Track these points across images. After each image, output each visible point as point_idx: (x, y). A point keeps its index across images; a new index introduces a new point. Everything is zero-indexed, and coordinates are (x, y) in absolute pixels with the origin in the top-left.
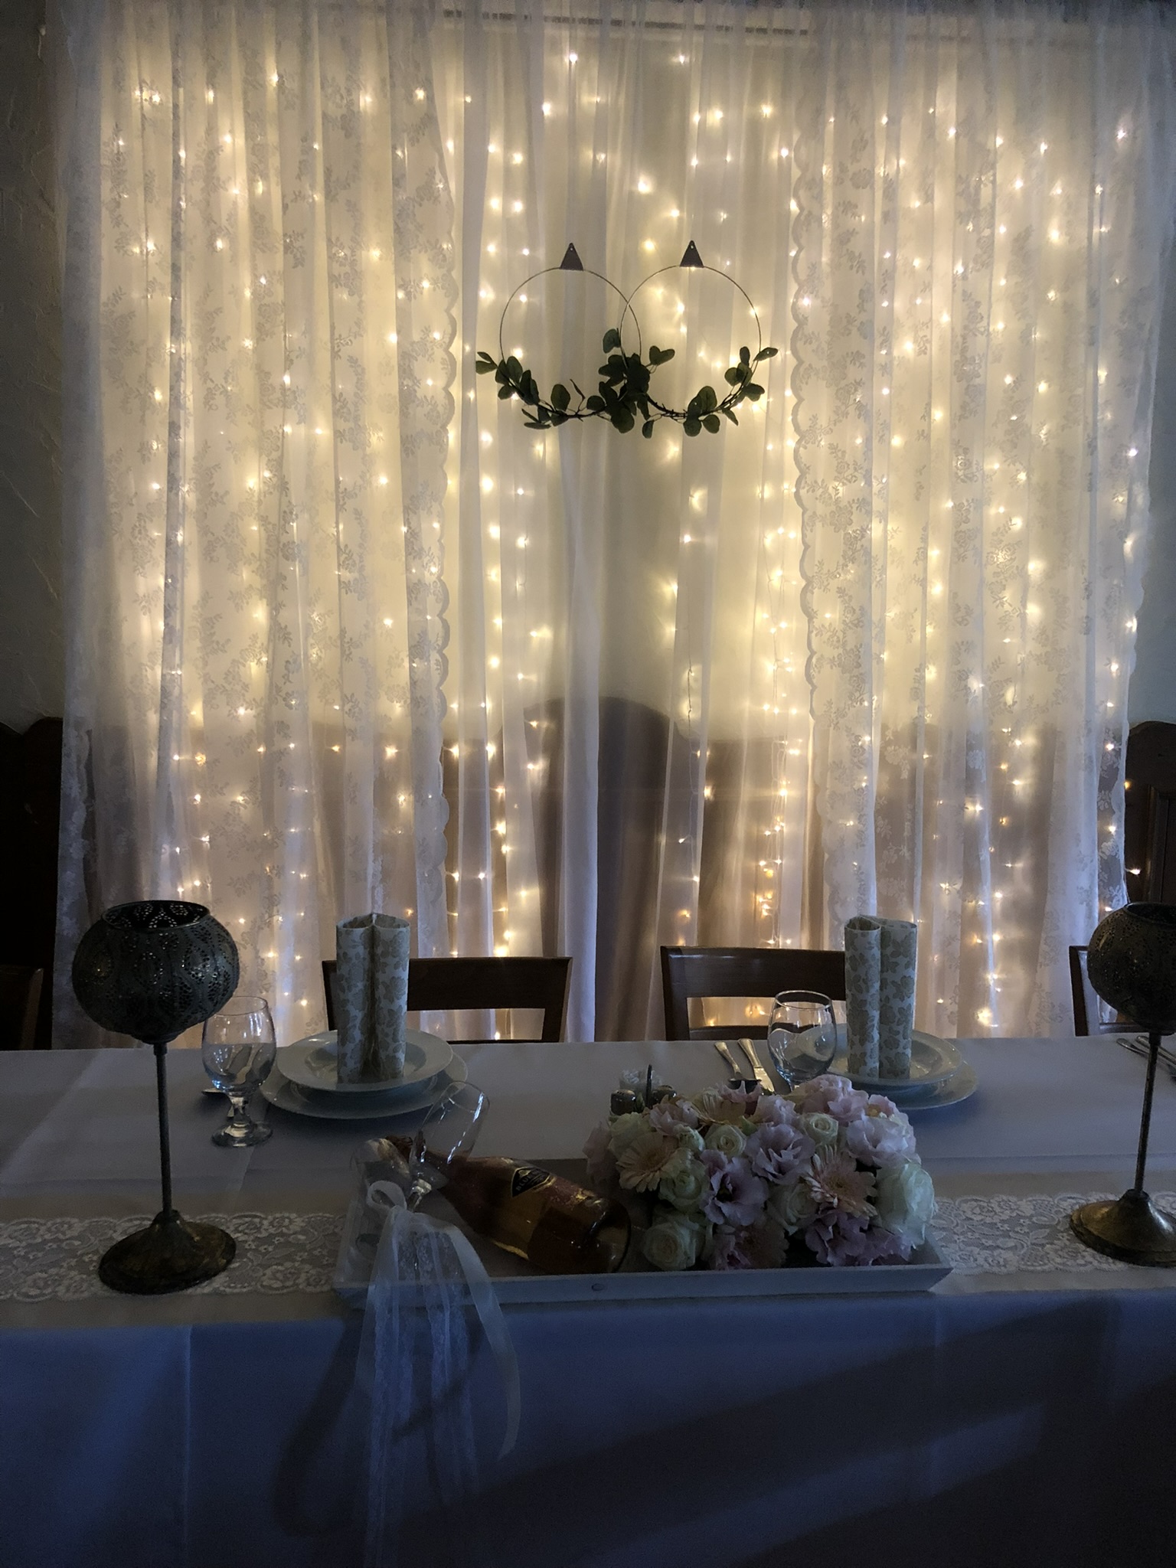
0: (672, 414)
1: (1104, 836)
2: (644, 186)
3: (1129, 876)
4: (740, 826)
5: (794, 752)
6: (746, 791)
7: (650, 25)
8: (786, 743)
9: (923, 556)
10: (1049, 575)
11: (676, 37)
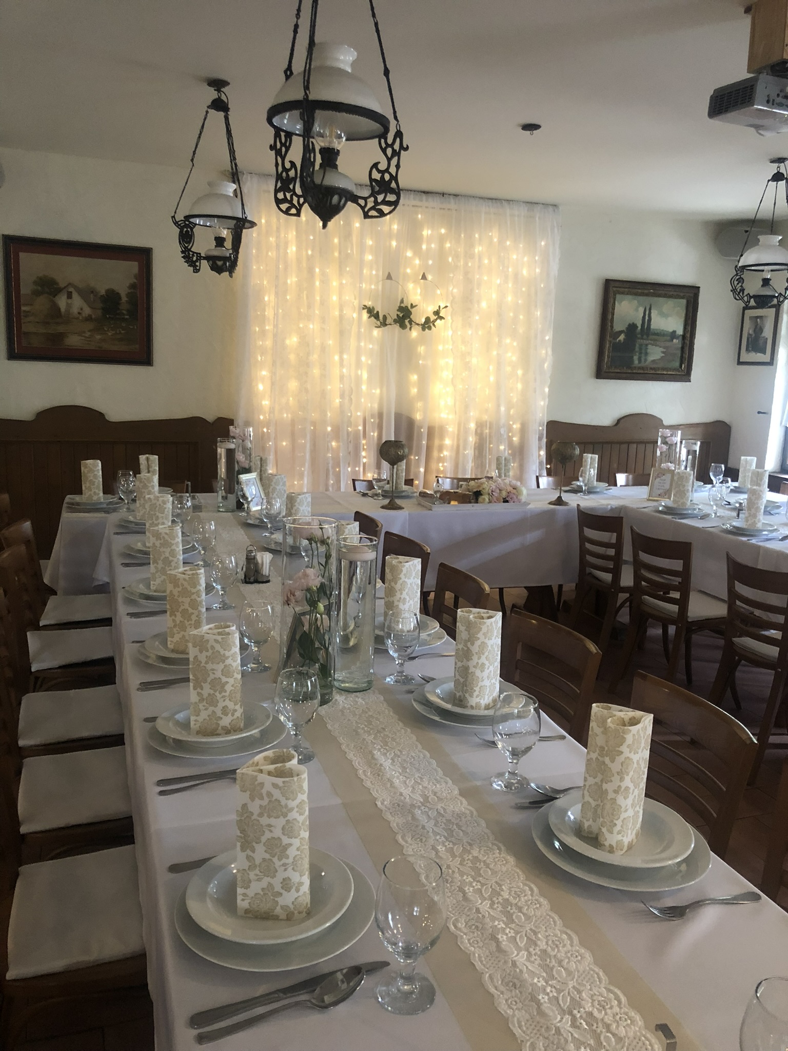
0: (418, 324)
1: (539, 455)
2: (409, 254)
3: (547, 468)
4: (435, 454)
5: (450, 429)
6: (437, 442)
7: (413, 206)
8: (447, 427)
9: (488, 369)
10: (524, 375)
11: (420, 209)
